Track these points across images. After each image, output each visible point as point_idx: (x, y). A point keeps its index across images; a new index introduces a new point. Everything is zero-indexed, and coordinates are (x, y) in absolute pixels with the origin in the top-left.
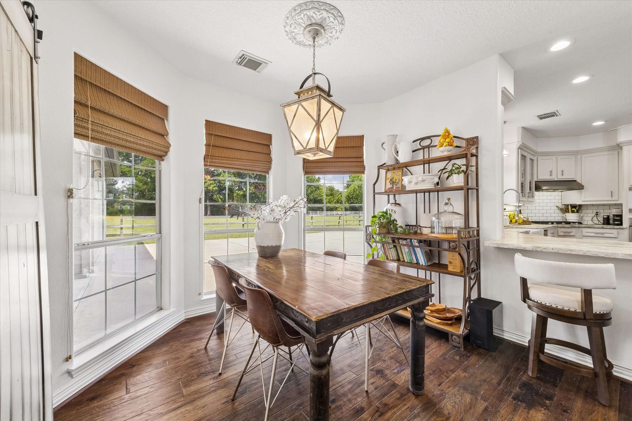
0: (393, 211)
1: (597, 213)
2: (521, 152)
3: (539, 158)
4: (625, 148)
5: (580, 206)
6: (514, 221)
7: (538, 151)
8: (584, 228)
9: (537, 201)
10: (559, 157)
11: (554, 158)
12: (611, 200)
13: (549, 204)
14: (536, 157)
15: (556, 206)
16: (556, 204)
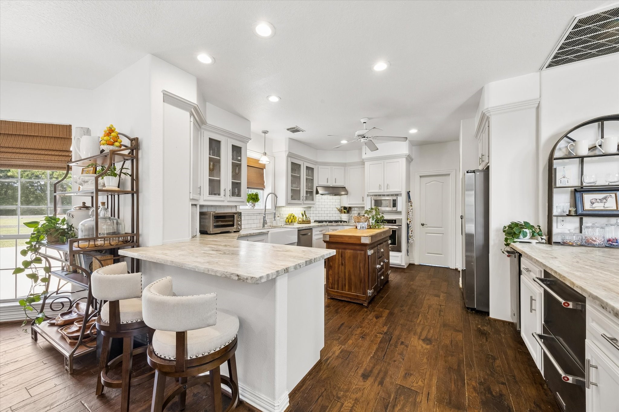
0: (71, 216)
1: (359, 213)
2: (290, 160)
3: (320, 167)
4: (367, 164)
5: (350, 208)
6: (290, 221)
7: (318, 161)
8: (346, 226)
9: (317, 203)
10: (334, 167)
11: (329, 167)
12: (363, 203)
13: (331, 206)
14: (317, 166)
15: (336, 208)
16: (337, 206)
